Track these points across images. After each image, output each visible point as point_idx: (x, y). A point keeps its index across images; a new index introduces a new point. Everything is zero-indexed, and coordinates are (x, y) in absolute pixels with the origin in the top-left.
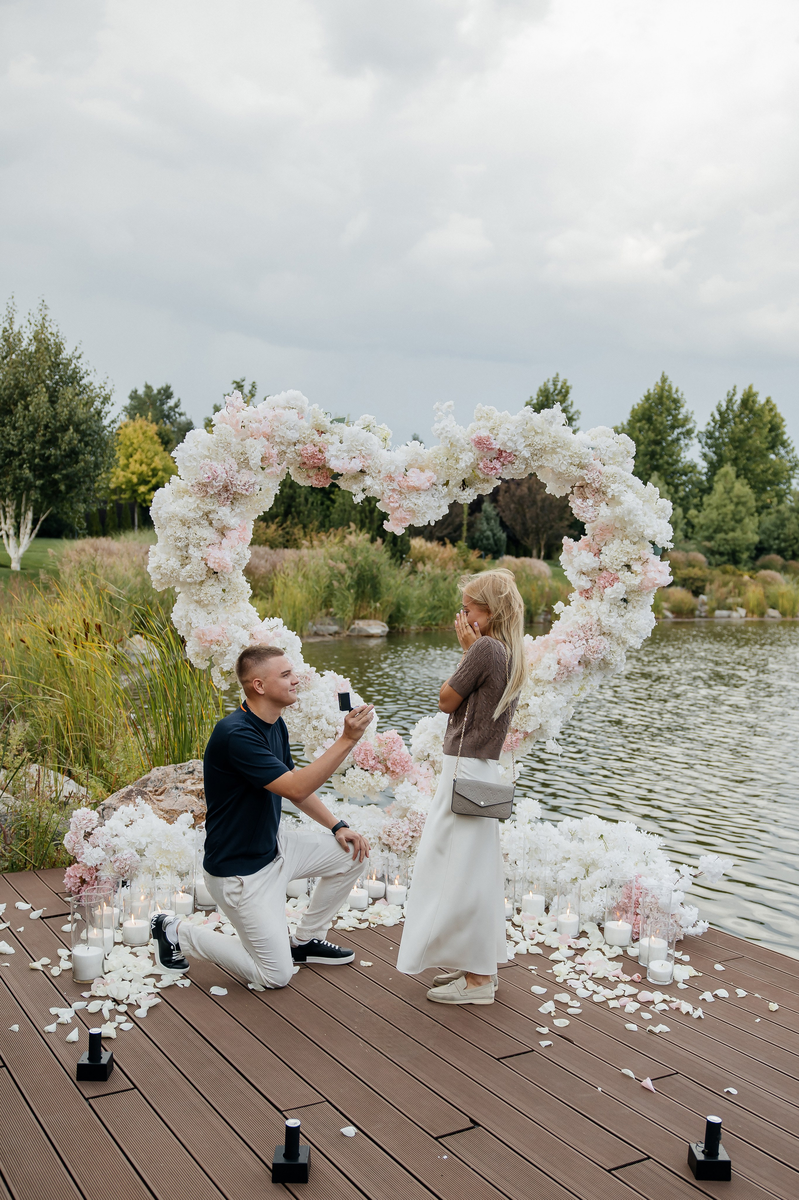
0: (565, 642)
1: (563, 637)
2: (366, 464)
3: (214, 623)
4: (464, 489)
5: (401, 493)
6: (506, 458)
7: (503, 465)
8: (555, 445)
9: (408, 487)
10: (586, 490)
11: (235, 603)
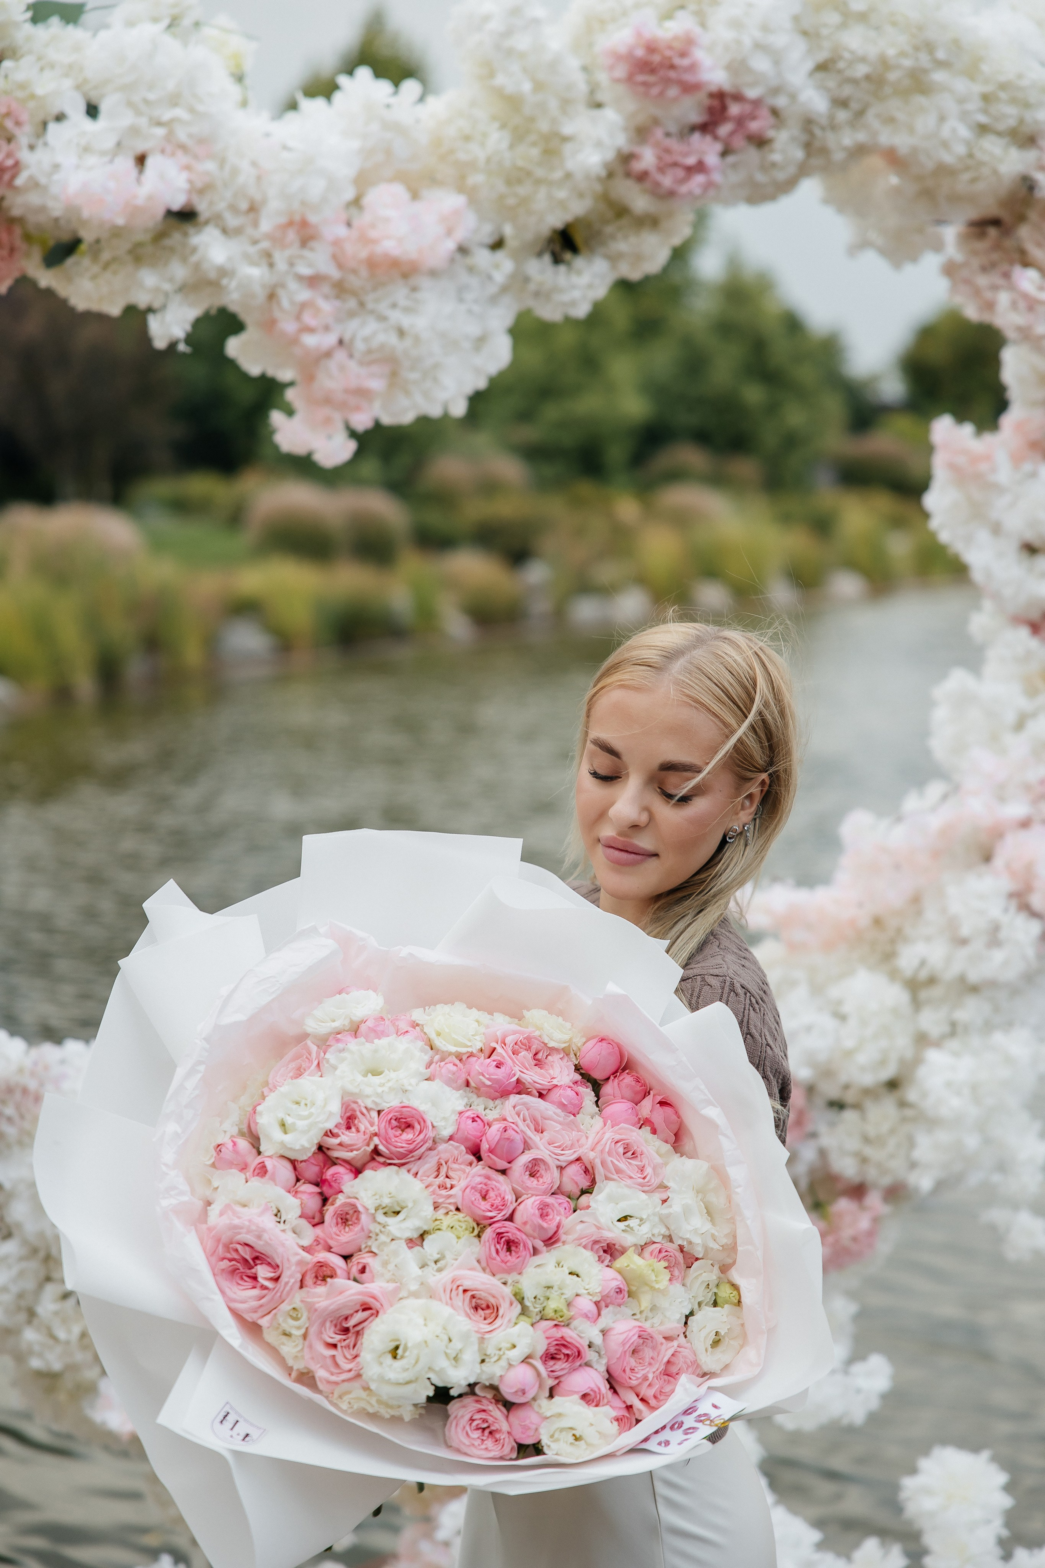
0: (1025, 824)
1: (1017, 809)
2: (199, 180)
5: (340, 289)
6: (740, 122)
7: (725, 153)
8: (924, 59)
9: (372, 264)
10: (1025, 233)
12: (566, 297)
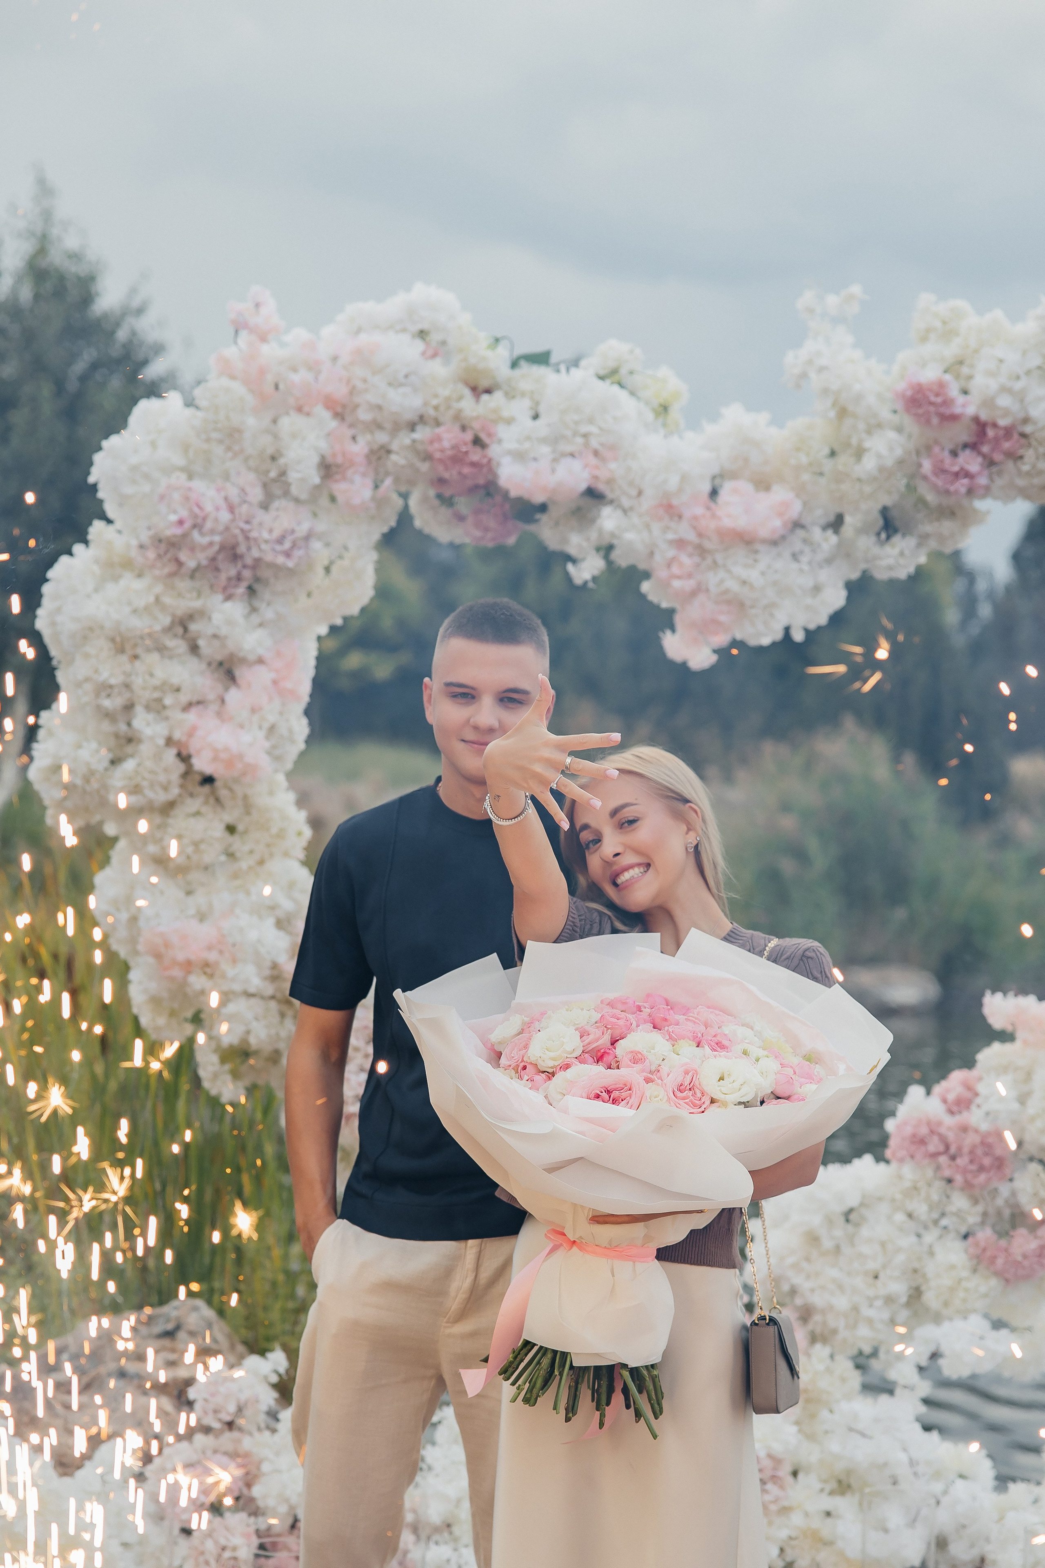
2: (603, 474)
3: (202, 917)
4: (888, 538)
5: (701, 551)
6: (997, 442)
7: (988, 464)
9: (722, 534)
11: (261, 862)
12: (884, 563)
